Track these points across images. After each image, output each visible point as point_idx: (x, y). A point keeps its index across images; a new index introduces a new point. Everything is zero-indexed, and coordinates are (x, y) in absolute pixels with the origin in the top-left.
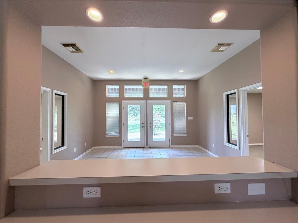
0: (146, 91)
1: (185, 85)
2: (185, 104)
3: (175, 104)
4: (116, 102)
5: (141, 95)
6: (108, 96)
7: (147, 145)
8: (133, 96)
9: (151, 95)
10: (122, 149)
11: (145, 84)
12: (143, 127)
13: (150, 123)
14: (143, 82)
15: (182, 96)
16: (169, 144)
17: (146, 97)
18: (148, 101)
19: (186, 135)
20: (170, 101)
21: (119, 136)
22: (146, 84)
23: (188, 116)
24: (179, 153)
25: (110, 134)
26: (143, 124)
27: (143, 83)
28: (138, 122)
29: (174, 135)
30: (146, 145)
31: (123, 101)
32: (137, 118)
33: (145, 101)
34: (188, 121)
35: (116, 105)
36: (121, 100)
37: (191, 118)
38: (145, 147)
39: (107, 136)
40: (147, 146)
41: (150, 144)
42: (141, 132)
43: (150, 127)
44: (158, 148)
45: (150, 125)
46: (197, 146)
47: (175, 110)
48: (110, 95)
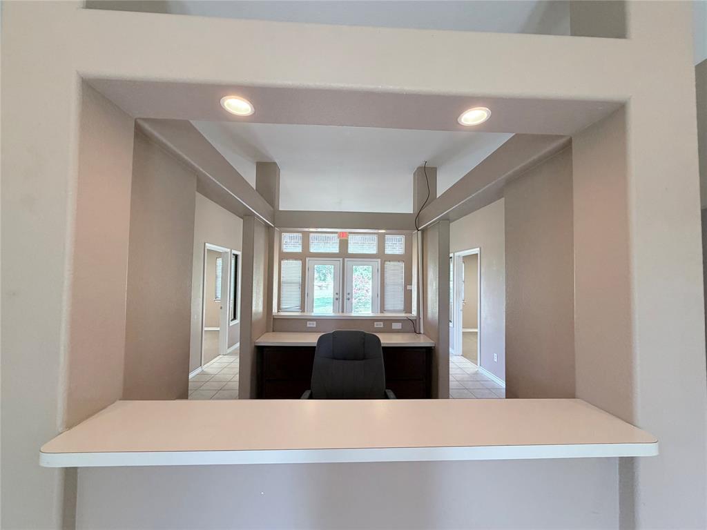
1: (404, 236)
2: (403, 264)
3: (389, 265)
4: (296, 260)
5: (336, 249)
6: (284, 251)
9: (351, 250)
12: (337, 299)
13: (349, 294)
15: (397, 253)
17: (344, 253)
18: (346, 259)
20: (379, 260)
22: (343, 234)
23: (407, 283)
25: (286, 308)
26: (337, 294)
28: (330, 292)
31: (307, 259)
33: (341, 259)
35: (297, 264)
36: (303, 256)
42: (333, 304)
43: (349, 299)
45: (348, 296)
47: (387, 275)
48: (288, 248)
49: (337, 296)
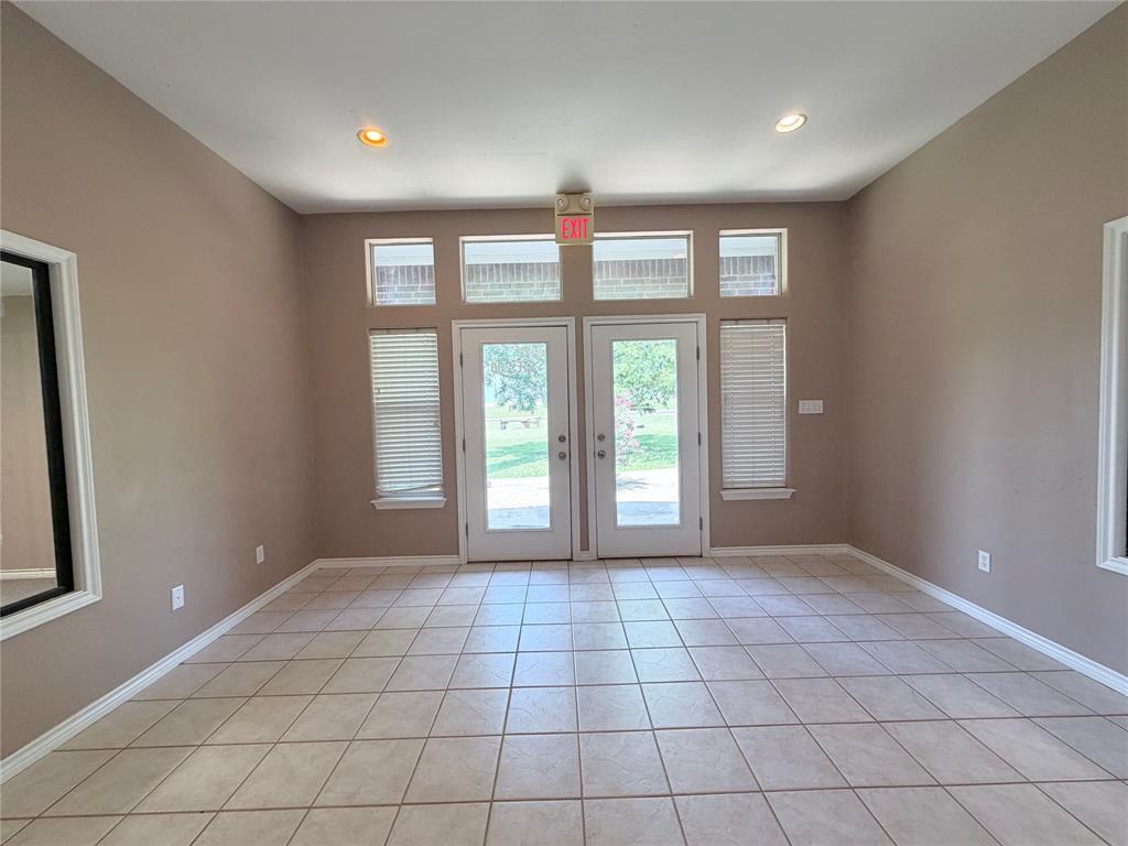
0: (577, 267)
1: (784, 231)
2: (780, 331)
3: (734, 333)
4: (417, 329)
5: (550, 292)
6: (379, 302)
7: (585, 546)
8: (507, 297)
9: (603, 290)
10: (456, 570)
11: (568, 225)
12: (562, 456)
13: (601, 438)
14: (557, 213)
15: (762, 291)
16: (699, 539)
17: (578, 302)
18: (587, 321)
19: (787, 493)
20: (702, 319)
21: (442, 506)
22: (574, 225)
23: (796, 393)
24: (764, 599)
25: (396, 492)
26: (562, 439)
27: (558, 221)
28: (539, 433)
29: (727, 496)
30: (582, 550)
31: (456, 325)
32: (532, 418)
33: (571, 321)
34: (796, 423)
35: (422, 345)
36: (444, 317)
37: (811, 407)
38: (575, 559)
39: (379, 504)
40: (585, 556)
41: (603, 543)
42: (551, 473)
43: (602, 455)
44: (644, 562)
45: (600, 446)
46: (844, 549)
47: (727, 367)
48: (392, 295)
49: (564, 447)
